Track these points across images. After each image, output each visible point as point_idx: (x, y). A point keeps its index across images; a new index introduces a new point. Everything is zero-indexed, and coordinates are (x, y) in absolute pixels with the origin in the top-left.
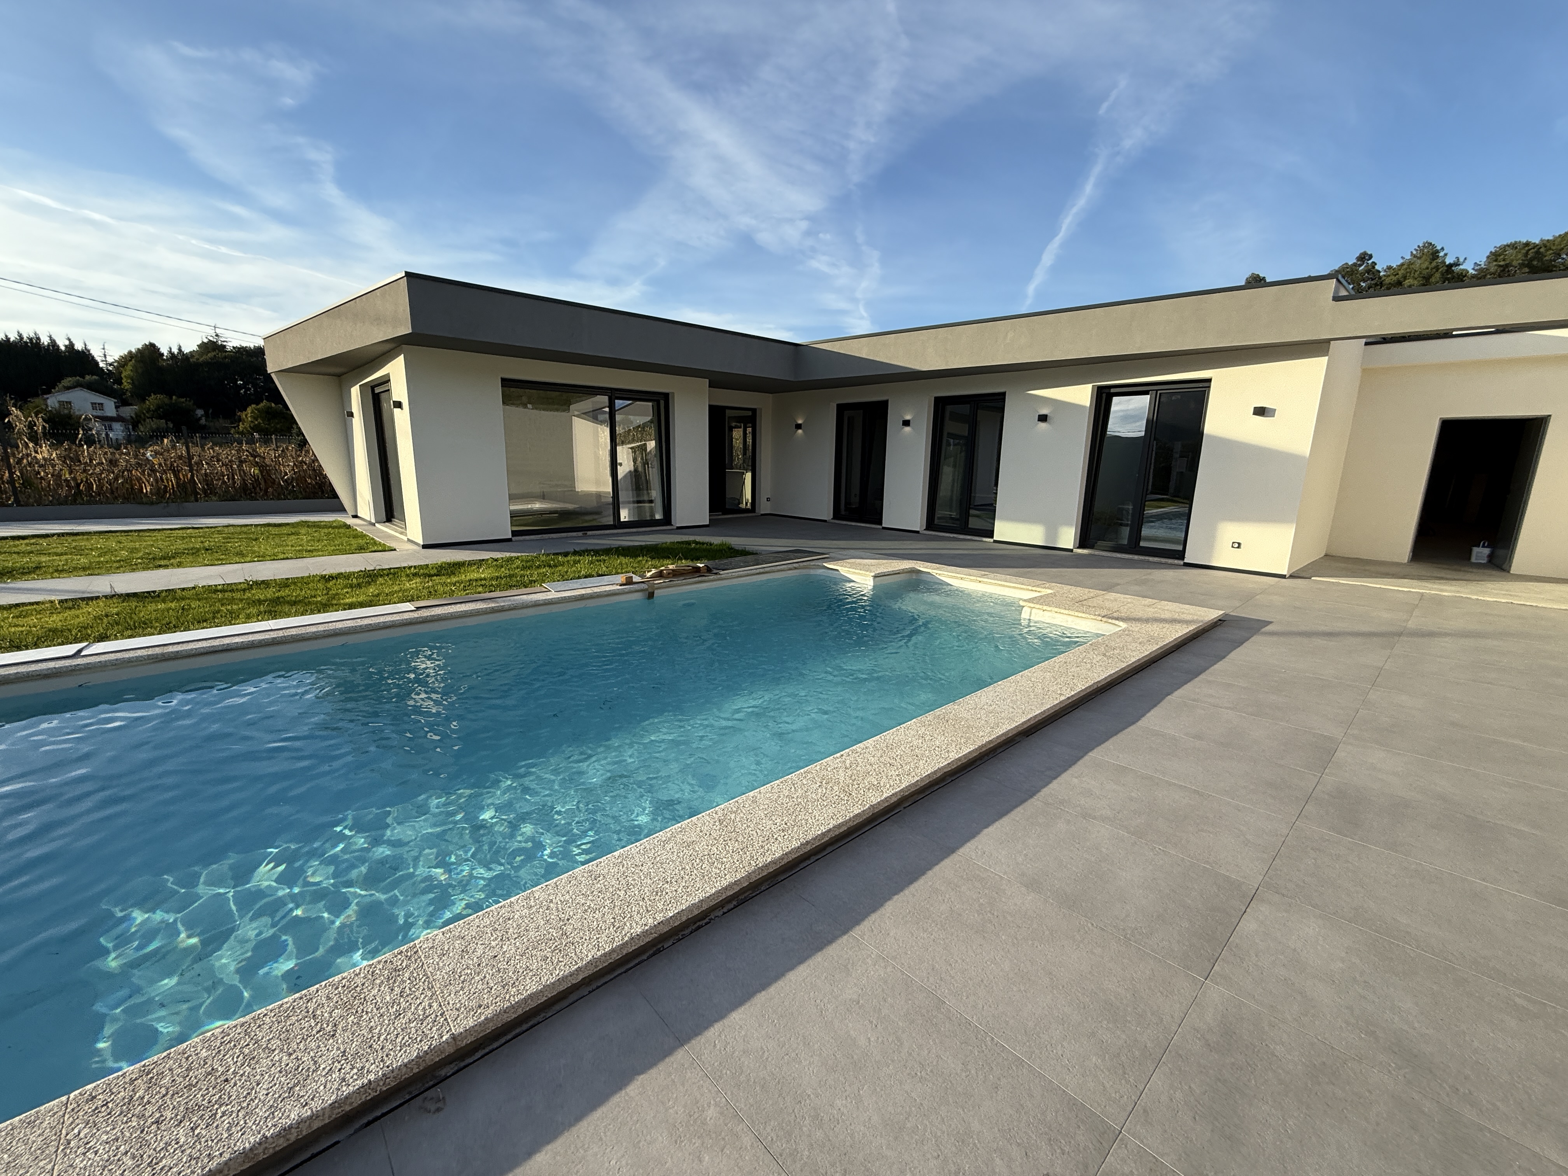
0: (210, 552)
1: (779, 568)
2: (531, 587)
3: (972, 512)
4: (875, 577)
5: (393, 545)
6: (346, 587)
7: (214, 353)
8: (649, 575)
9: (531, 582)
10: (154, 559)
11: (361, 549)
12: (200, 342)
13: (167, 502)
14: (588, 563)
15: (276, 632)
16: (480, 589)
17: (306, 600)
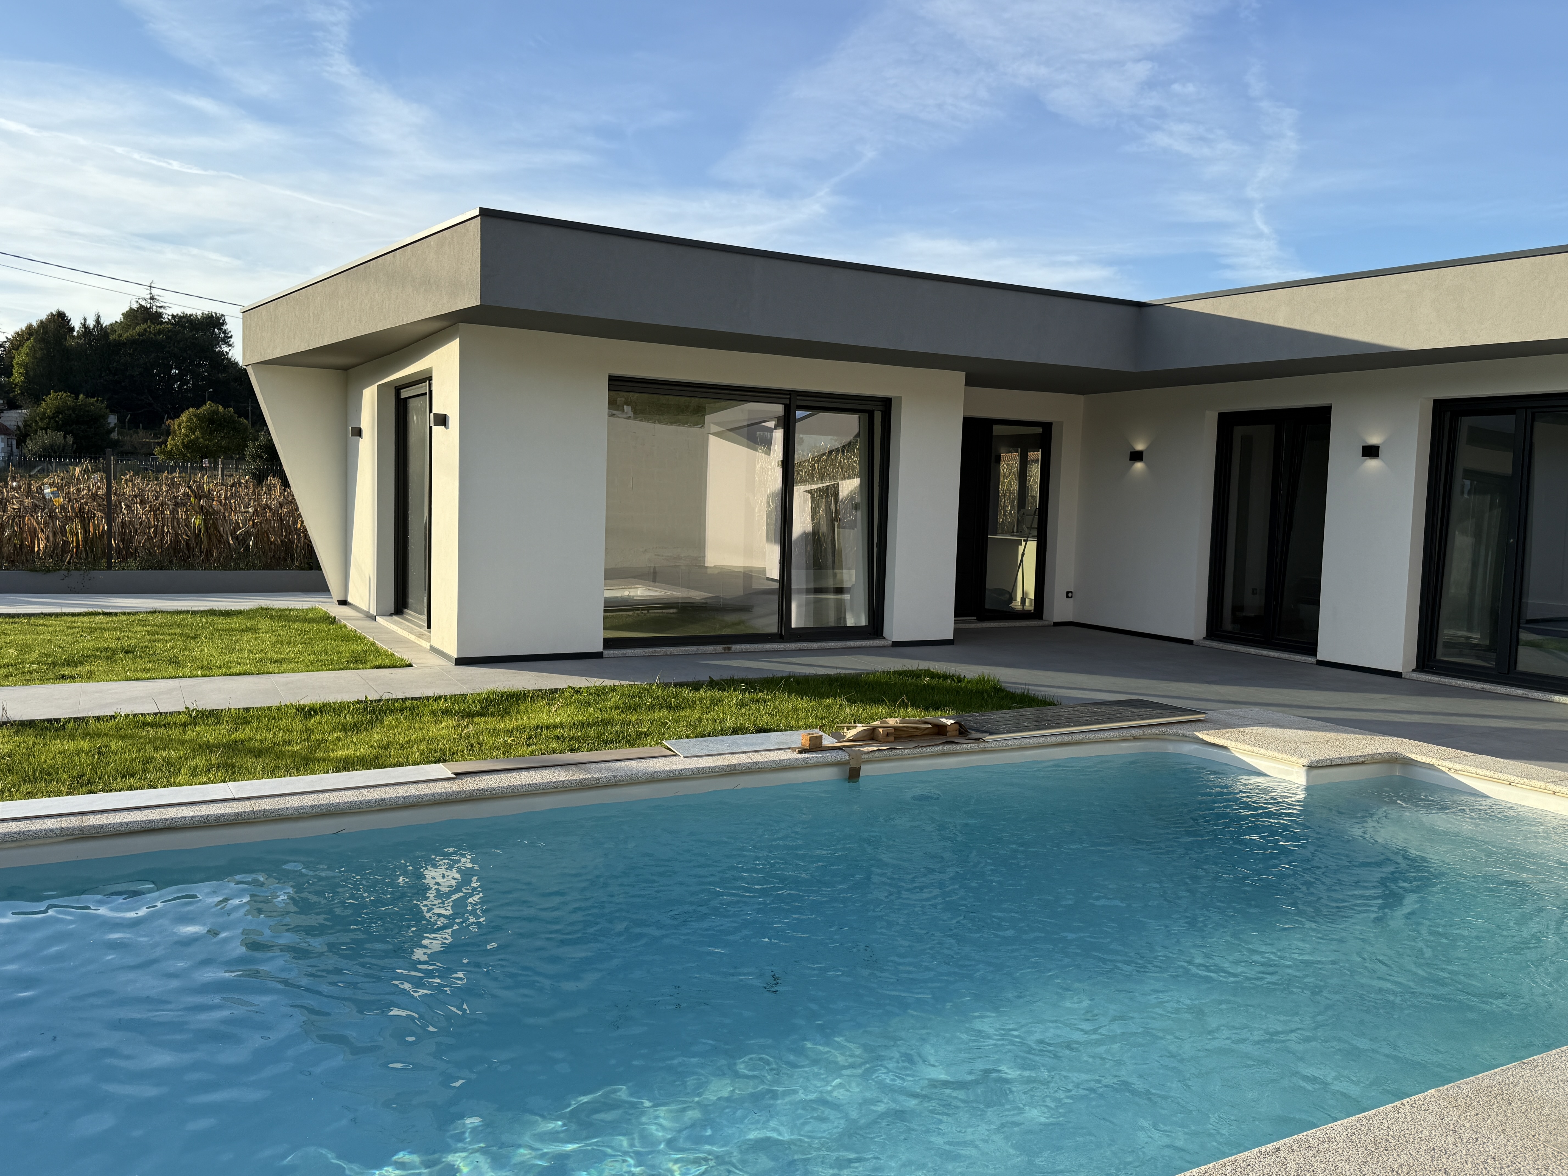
0: (131, 655)
1: (1101, 735)
2: (641, 745)
3: (1524, 636)
4: (1311, 767)
5: (408, 656)
6: (335, 728)
7: (144, 326)
8: (850, 734)
9: (640, 735)
10: (54, 664)
11: (357, 661)
12: (126, 309)
13: (67, 569)
14: (736, 704)
15: (240, 804)
16: (554, 745)
17: (277, 749)
